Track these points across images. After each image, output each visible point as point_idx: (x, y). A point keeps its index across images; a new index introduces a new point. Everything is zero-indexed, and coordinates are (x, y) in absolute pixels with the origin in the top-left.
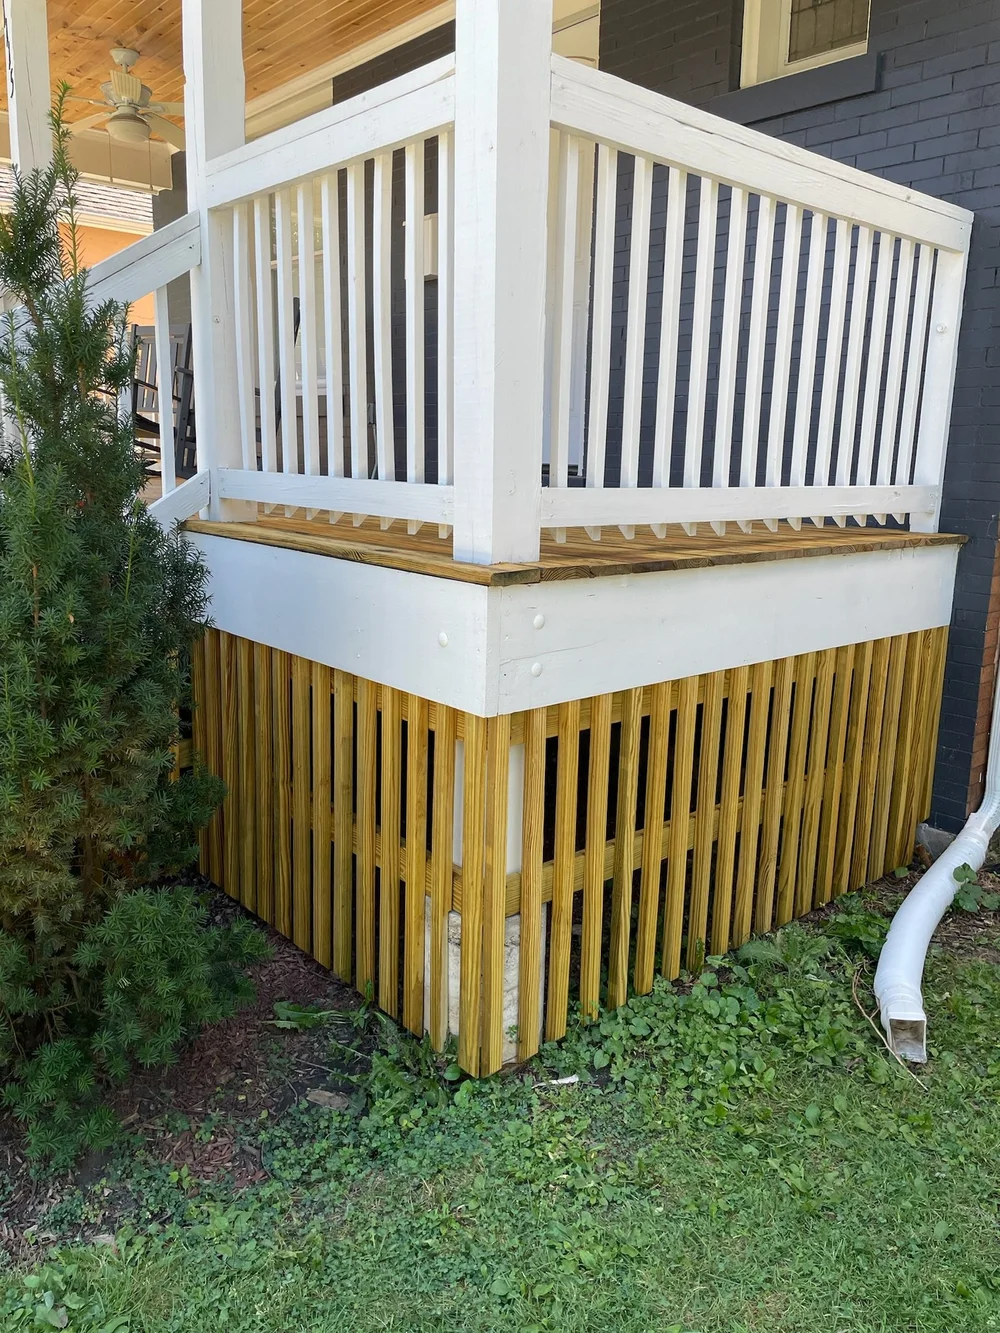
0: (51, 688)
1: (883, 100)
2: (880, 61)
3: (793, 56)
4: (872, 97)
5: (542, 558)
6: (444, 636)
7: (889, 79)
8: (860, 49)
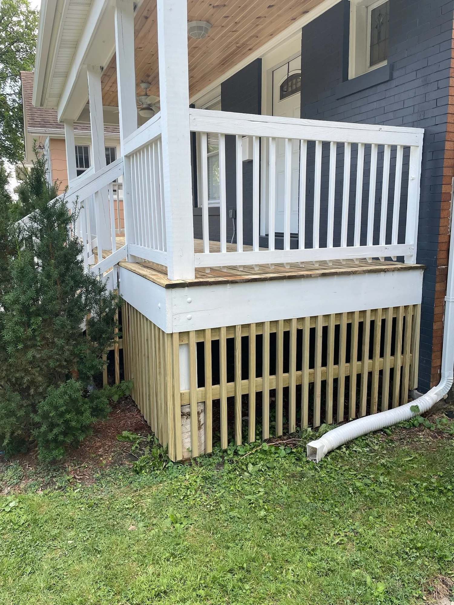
0: (25, 319)
1: (394, 83)
2: (392, 67)
3: (372, 64)
4: (389, 82)
5: (196, 278)
6: (159, 305)
7: (396, 74)
8: (385, 63)
